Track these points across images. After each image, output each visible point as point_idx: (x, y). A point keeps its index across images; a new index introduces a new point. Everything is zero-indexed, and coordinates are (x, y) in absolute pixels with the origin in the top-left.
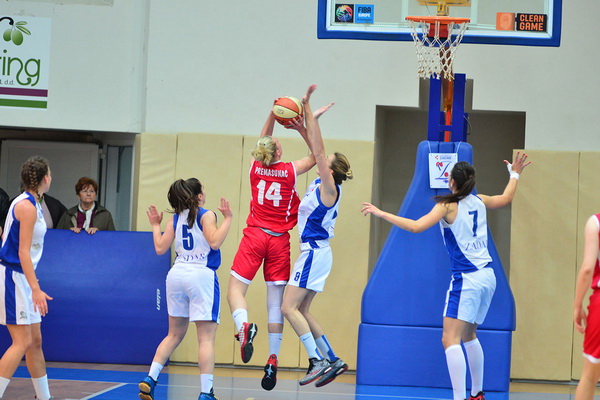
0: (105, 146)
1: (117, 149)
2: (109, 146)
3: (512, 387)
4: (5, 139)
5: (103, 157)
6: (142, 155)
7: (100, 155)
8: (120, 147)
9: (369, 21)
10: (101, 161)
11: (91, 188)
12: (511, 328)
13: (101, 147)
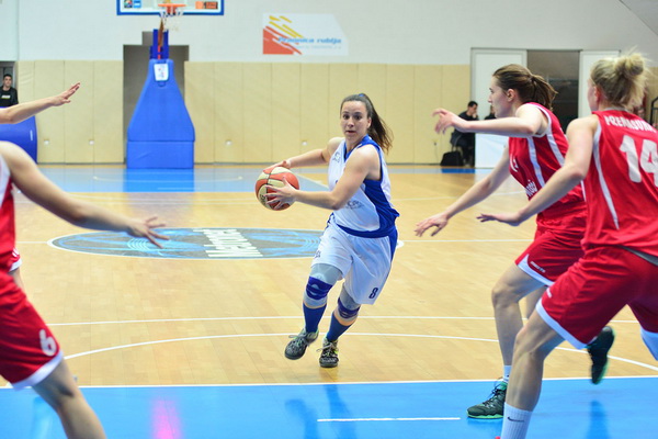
3: (196, 167)
9: (139, 7)
12: (193, 141)
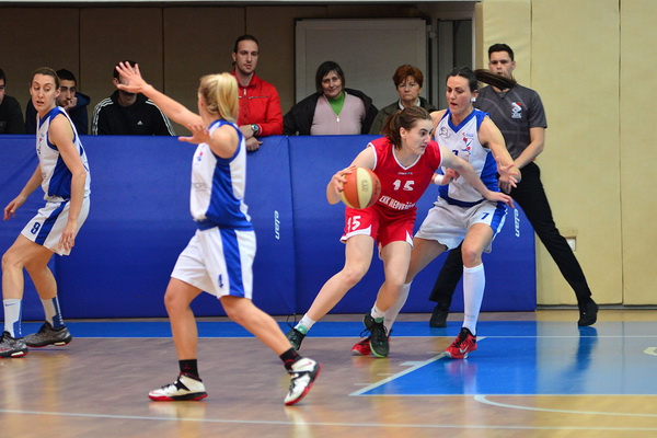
0: (434, 22)
1: (451, 24)
2: (439, 20)
4: (300, 20)
5: (433, 35)
6: (485, 30)
7: (428, 33)
8: (454, 22)
10: (430, 42)
11: (411, 79)
13: (429, 22)
